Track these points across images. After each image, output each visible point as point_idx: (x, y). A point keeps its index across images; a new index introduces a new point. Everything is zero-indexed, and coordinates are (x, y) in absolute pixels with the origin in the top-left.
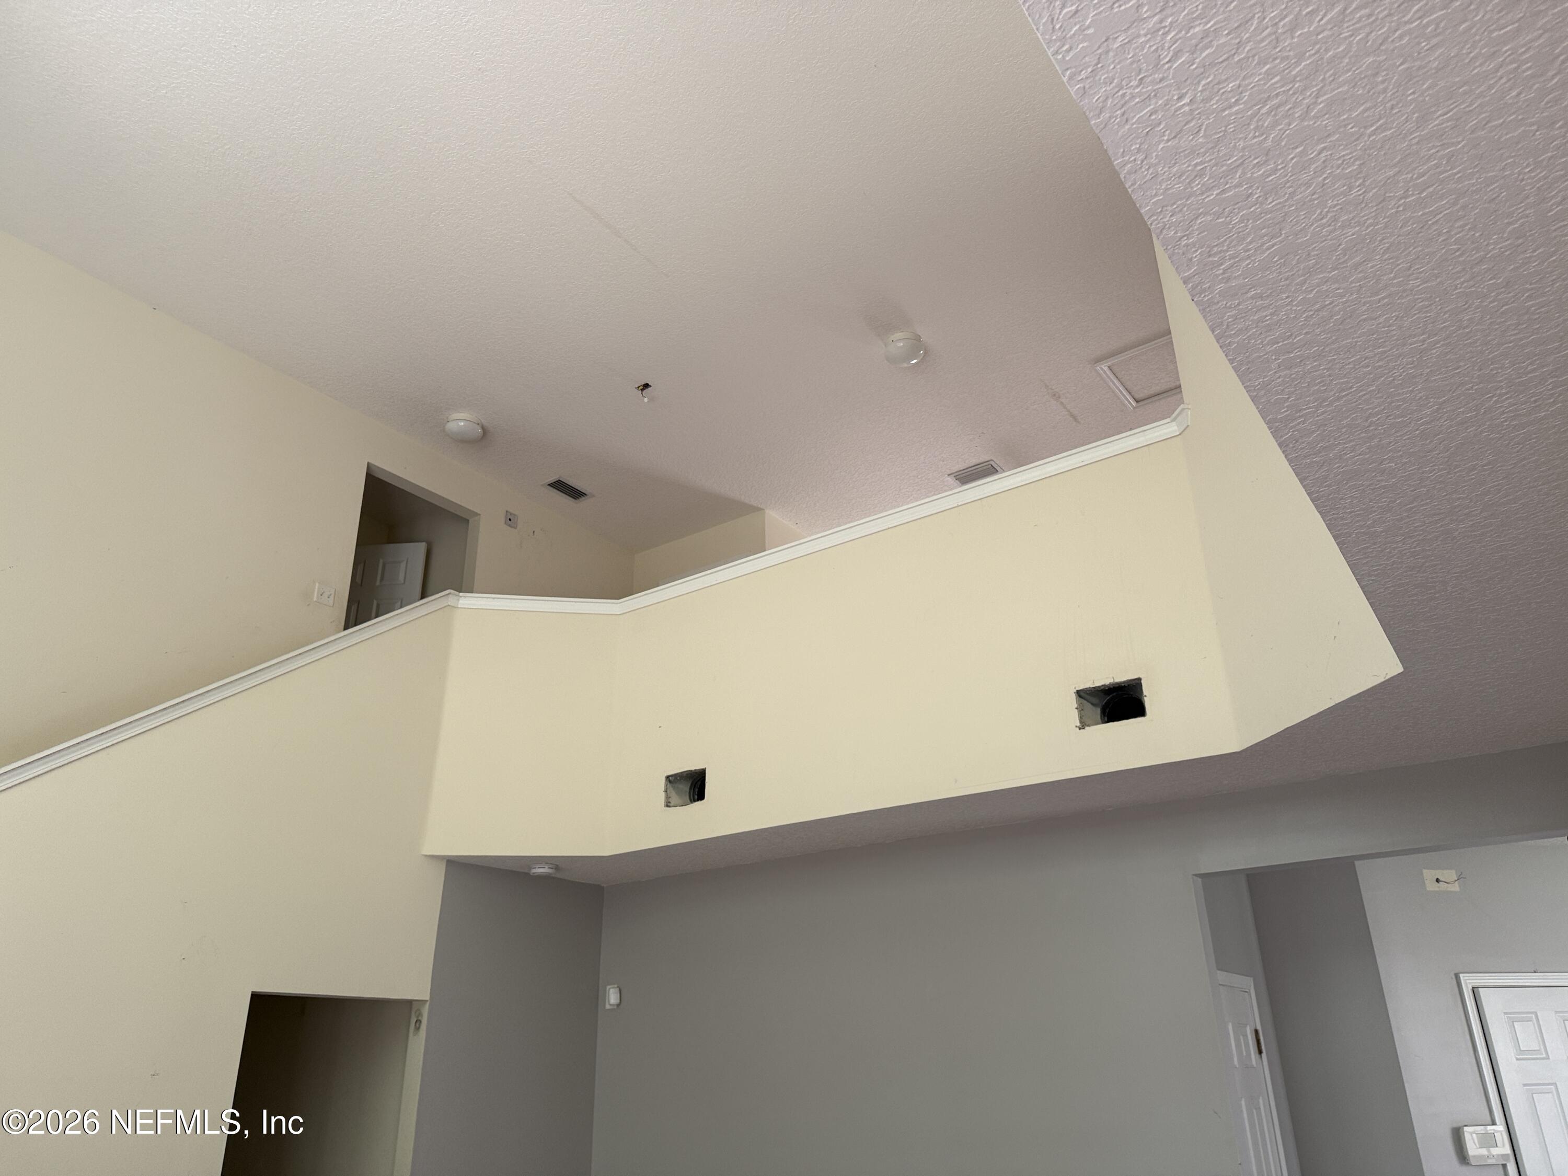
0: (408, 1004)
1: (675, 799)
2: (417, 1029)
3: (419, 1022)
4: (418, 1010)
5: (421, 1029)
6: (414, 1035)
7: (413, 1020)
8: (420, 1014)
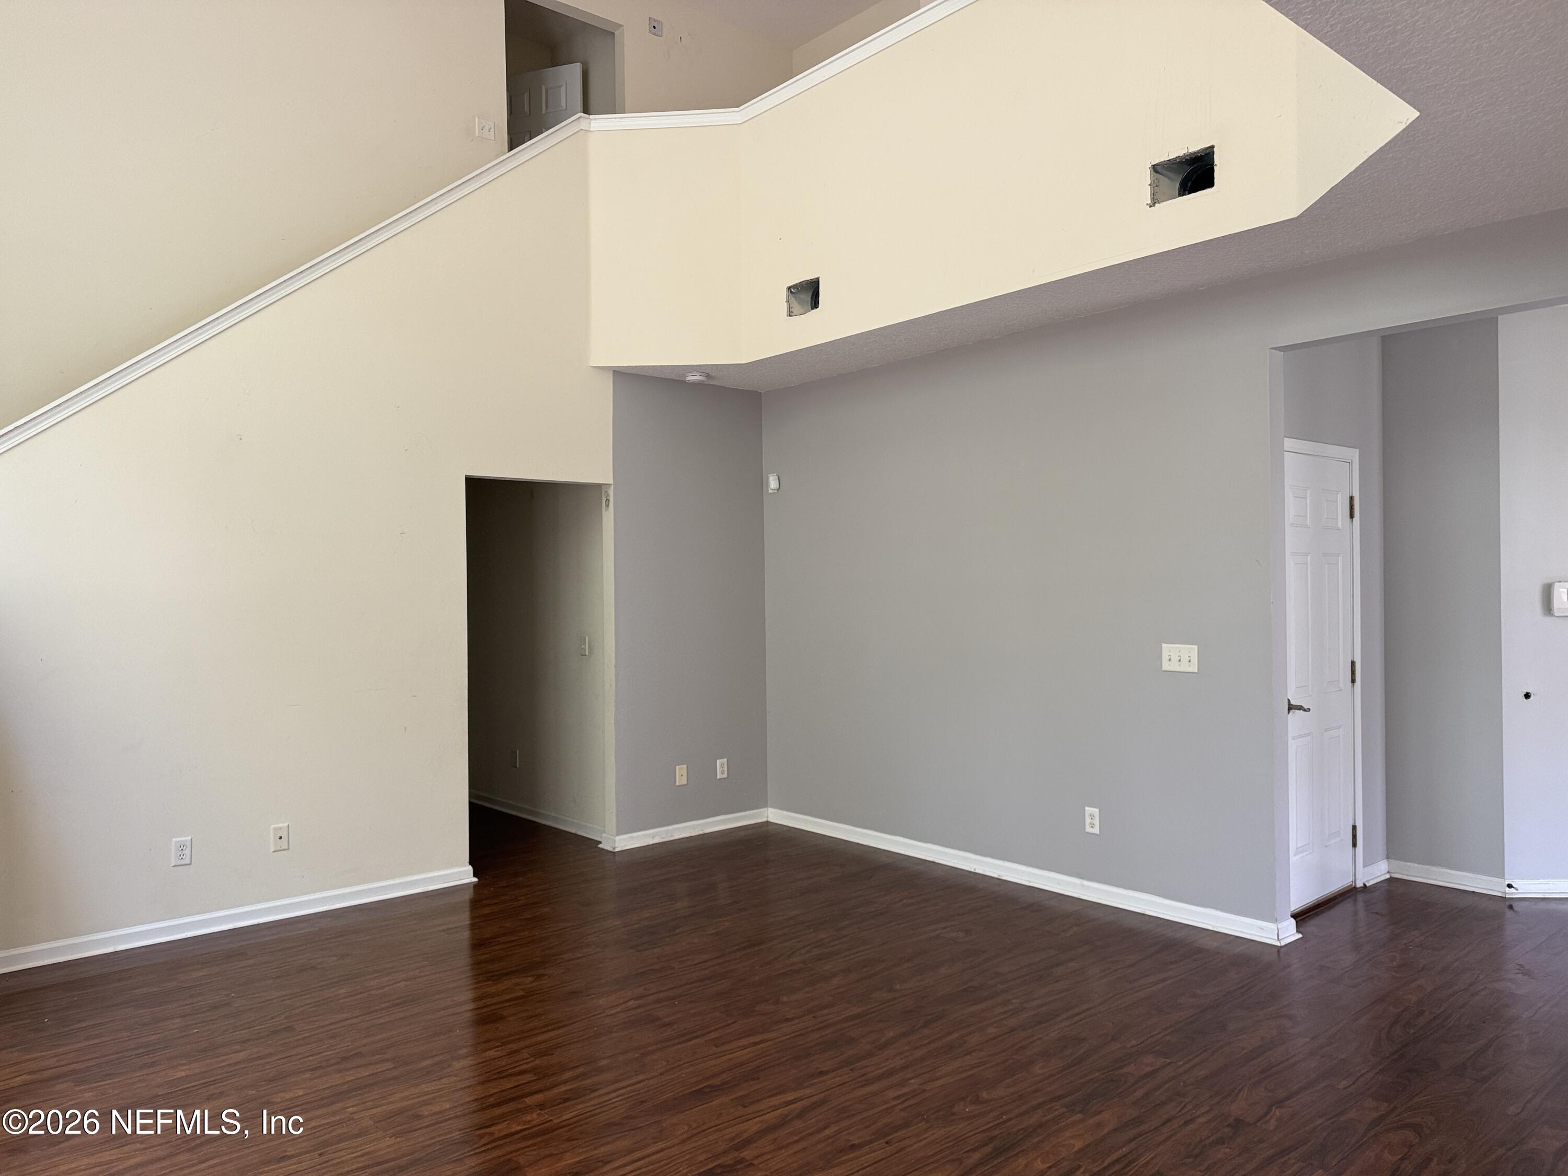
0: (598, 487)
1: (797, 308)
2: (607, 506)
3: (608, 500)
4: (606, 492)
5: (610, 506)
6: (606, 510)
7: (604, 499)
8: (608, 495)
